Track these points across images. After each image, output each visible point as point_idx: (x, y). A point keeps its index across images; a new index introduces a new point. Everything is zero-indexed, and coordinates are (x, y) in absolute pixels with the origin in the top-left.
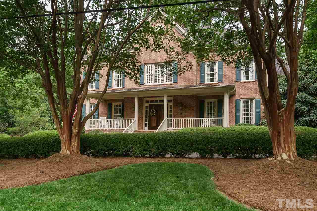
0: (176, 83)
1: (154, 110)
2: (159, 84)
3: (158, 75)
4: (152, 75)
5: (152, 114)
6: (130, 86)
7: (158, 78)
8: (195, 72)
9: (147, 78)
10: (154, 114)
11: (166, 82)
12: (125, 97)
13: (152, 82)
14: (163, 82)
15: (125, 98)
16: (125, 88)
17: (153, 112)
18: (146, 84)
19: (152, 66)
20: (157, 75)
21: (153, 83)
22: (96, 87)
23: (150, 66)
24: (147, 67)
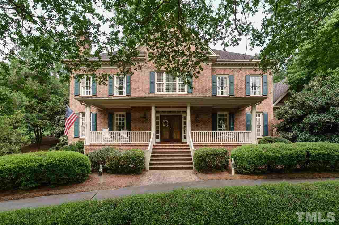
0: (190, 94)
1: (167, 121)
2: (171, 93)
3: (170, 84)
4: (163, 84)
5: (165, 125)
6: (138, 94)
7: (170, 87)
8: (211, 83)
9: (158, 86)
10: (167, 126)
11: (179, 92)
12: (131, 105)
13: (163, 92)
14: (176, 92)
15: (132, 107)
16: (132, 96)
17: (165, 123)
18: (156, 93)
19: (163, 74)
20: (168, 84)
21: (165, 92)
22: (93, 94)
23: (160, 74)
24: (158, 74)
